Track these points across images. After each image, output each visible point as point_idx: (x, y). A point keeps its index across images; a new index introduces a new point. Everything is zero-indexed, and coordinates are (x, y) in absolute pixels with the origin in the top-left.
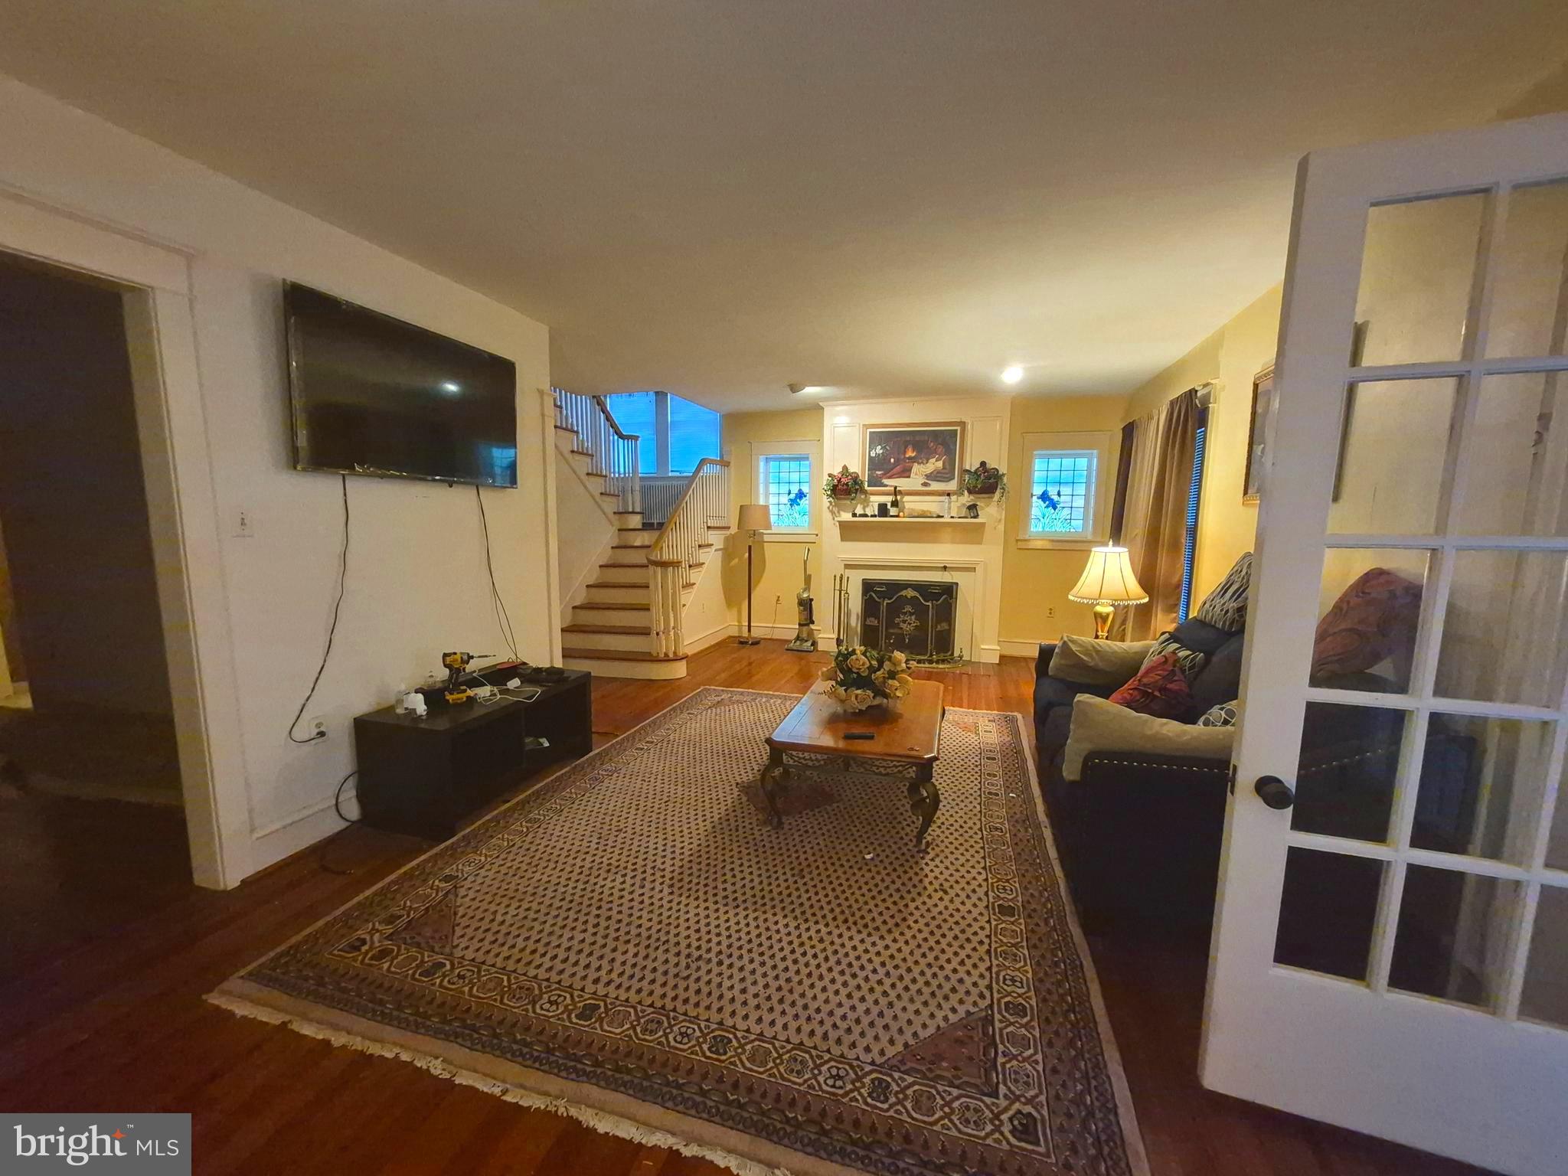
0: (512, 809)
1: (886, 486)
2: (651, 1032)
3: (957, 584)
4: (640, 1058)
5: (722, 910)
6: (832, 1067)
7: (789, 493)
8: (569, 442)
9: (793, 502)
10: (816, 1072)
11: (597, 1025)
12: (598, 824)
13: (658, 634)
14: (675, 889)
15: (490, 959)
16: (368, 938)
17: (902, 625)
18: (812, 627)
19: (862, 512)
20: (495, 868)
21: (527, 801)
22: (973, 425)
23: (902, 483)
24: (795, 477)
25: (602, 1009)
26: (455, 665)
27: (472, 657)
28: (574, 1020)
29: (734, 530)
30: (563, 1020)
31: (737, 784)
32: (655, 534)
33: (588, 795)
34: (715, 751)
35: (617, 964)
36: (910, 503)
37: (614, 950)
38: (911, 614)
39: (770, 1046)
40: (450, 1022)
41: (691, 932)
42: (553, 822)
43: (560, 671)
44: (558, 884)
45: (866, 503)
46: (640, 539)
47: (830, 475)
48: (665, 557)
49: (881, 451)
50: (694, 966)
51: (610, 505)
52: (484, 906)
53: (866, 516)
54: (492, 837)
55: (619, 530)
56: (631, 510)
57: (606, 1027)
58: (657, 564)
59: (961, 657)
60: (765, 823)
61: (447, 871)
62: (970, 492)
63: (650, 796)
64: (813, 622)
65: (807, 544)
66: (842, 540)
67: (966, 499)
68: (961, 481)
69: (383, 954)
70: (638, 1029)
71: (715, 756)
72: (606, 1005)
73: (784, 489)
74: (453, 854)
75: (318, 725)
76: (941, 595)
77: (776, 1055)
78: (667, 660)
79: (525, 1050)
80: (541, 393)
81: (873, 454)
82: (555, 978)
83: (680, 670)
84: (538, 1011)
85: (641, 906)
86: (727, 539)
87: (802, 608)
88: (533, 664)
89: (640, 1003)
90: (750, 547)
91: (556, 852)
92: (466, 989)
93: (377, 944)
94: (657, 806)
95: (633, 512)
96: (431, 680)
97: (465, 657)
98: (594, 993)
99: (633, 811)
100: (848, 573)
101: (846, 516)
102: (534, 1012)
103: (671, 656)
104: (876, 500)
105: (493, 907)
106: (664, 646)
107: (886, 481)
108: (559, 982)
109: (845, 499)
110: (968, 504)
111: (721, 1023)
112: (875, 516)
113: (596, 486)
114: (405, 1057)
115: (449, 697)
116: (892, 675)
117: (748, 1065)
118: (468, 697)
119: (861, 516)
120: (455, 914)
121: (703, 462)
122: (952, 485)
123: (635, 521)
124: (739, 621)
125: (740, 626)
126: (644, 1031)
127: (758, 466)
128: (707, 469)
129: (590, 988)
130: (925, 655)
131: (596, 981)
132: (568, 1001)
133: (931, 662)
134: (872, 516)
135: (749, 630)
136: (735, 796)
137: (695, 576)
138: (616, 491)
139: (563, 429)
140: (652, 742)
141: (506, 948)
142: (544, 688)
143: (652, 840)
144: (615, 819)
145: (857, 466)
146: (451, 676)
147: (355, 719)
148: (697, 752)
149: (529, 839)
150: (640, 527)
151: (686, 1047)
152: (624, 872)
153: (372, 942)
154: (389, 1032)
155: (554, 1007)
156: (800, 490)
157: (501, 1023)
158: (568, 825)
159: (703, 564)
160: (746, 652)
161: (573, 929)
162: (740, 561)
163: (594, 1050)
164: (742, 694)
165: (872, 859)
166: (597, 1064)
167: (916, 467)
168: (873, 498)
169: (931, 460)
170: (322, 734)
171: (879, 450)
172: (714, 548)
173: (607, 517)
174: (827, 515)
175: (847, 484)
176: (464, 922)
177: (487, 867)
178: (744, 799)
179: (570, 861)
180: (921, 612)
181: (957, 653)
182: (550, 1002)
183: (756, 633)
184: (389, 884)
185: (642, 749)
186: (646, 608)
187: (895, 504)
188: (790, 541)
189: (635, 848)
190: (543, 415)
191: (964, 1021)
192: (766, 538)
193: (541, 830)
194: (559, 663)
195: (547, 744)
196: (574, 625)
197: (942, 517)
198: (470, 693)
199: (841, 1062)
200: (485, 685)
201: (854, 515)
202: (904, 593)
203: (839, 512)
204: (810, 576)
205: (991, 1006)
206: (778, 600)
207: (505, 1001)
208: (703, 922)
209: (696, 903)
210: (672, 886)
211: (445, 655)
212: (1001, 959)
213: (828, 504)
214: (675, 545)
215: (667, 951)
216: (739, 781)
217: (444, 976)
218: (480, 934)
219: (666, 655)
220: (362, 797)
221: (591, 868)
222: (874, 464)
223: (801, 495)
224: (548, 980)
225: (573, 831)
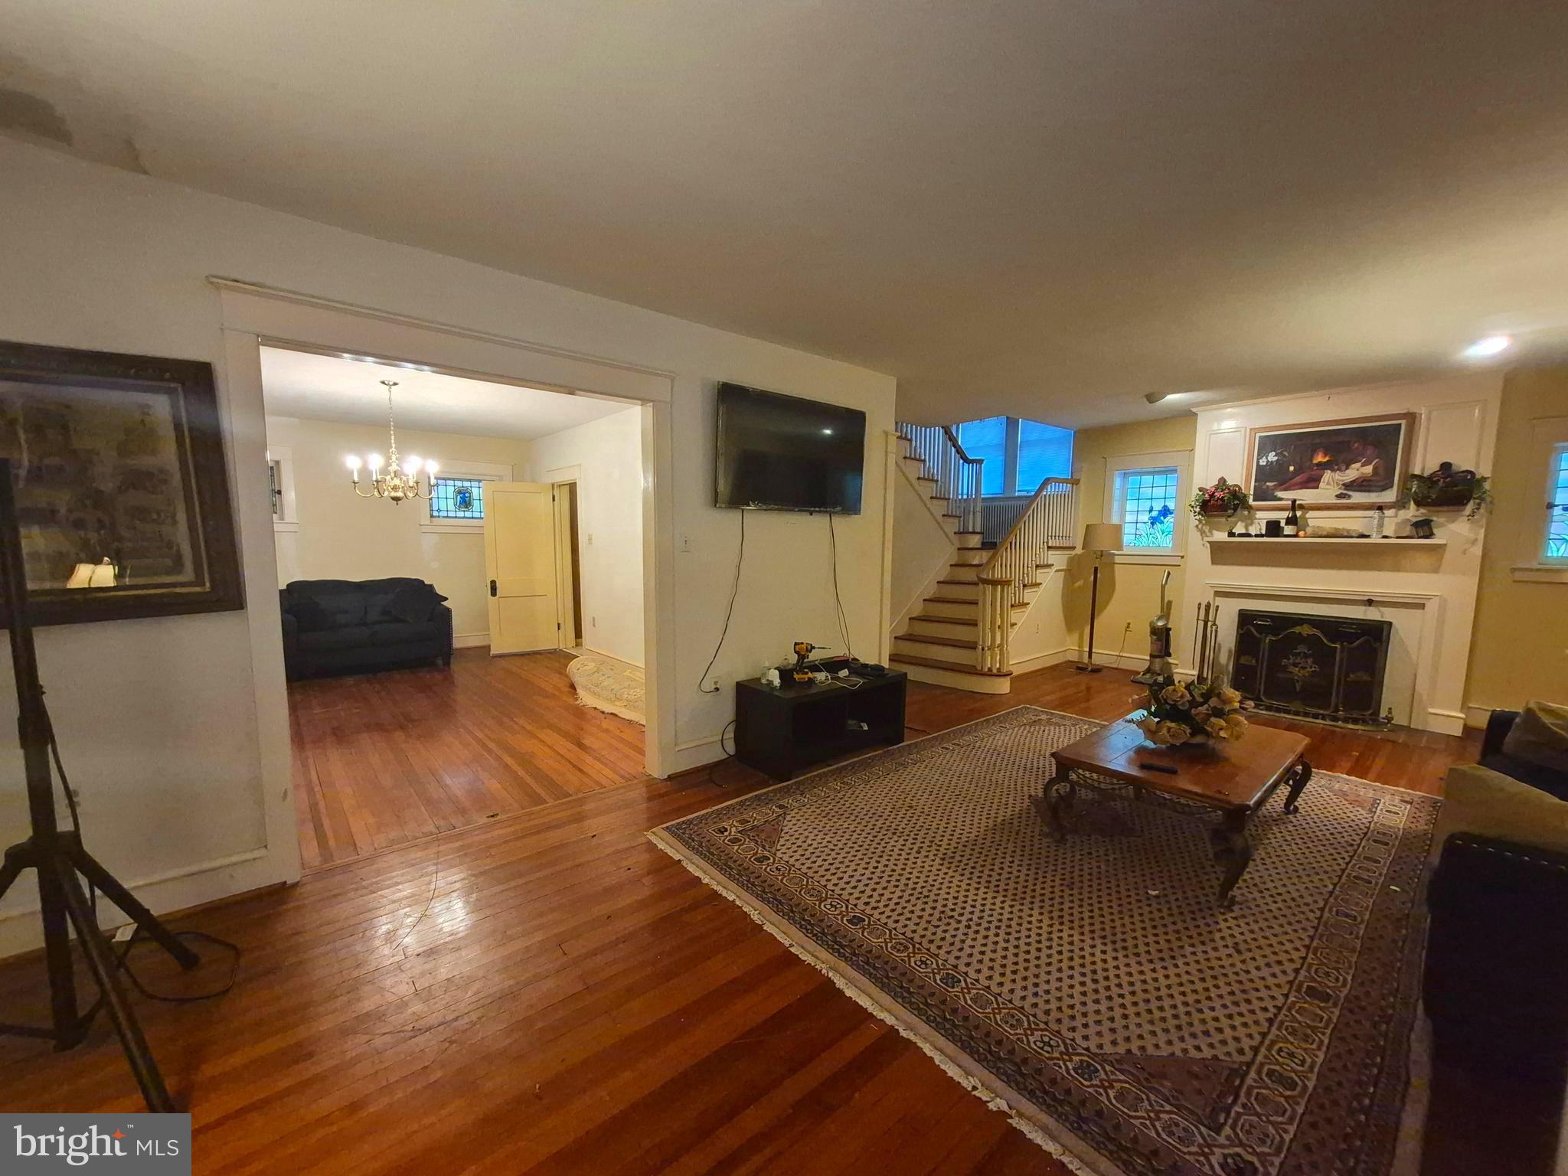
0: (833, 772)
1: (1281, 499)
2: (899, 950)
3: (1390, 624)
4: (887, 963)
5: (983, 890)
6: (1045, 1035)
7: (1151, 511)
8: (914, 470)
9: (1154, 521)
10: (1029, 1032)
11: (860, 931)
12: (895, 798)
13: (983, 649)
14: (946, 862)
15: (798, 865)
16: (729, 828)
17: (1291, 669)
18: (1170, 660)
19: (1243, 531)
20: (813, 808)
21: (845, 768)
22: (1429, 419)
23: (1305, 496)
24: (1159, 492)
25: (866, 923)
26: (802, 651)
27: (814, 648)
28: (845, 922)
29: (1079, 551)
30: (837, 919)
31: (1030, 796)
32: (991, 552)
33: (892, 774)
34: (1017, 763)
35: (884, 898)
36: (1317, 521)
37: (885, 888)
38: (1306, 656)
39: (993, 999)
40: (766, 893)
41: (950, 897)
42: (861, 787)
43: (882, 669)
44: (854, 831)
45: (1250, 521)
46: (977, 558)
47: (1201, 489)
48: (997, 575)
49: (1276, 458)
50: (945, 921)
51: (952, 526)
52: (801, 831)
53: (1249, 535)
54: (815, 788)
55: (959, 549)
56: (971, 530)
57: (866, 934)
58: (986, 582)
59: (1389, 719)
60: (1047, 835)
61: (781, 802)
62: (1418, 504)
63: (945, 788)
64: (1169, 655)
65: (1168, 567)
66: (1213, 563)
67: (1412, 513)
68: (1404, 489)
69: (735, 840)
70: (889, 945)
71: (1016, 767)
72: (869, 922)
73: (1147, 505)
74: (787, 792)
75: (716, 683)
76: (1357, 636)
77: (996, 1006)
78: (990, 674)
79: (809, 927)
80: (886, 434)
81: (1263, 462)
82: (837, 891)
83: (1003, 686)
84: (822, 907)
85: (913, 866)
86: (1071, 560)
87: (1155, 637)
88: (862, 661)
89: (895, 929)
90: (1096, 569)
91: (858, 809)
92: (780, 878)
93: (733, 833)
94: (947, 797)
95: (974, 533)
96: (785, 663)
97: (809, 647)
98: (863, 911)
99: (926, 796)
100: (1219, 601)
101: (1221, 536)
102: (820, 907)
103: (995, 671)
104: (1263, 517)
105: (806, 833)
106: (990, 662)
107: (1280, 494)
108: (840, 895)
109: (1218, 516)
110: (1415, 520)
111: (956, 967)
112: (1261, 536)
113: (939, 508)
114: (738, 902)
115: (796, 676)
116: (1218, 713)
117: (969, 1002)
118: (809, 678)
119: (1241, 535)
120: (782, 830)
121: (1047, 481)
122: (1390, 496)
123: (975, 541)
124: (1080, 646)
125: (1081, 652)
126: (893, 948)
127: (1112, 482)
128: (1050, 489)
129: (861, 907)
130: (1326, 708)
131: (867, 904)
132: (844, 909)
133: (1335, 719)
134: (1256, 536)
135: (1090, 656)
136: (1025, 805)
137: (1029, 595)
138: (958, 512)
139: (912, 459)
140: (958, 745)
141: (809, 861)
142: (866, 681)
143: (936, 821)
144: (910, 797)
145: (1239, 475)
146: (798, 661)
147: (738, 683)
148: (999, 761)
149: (840, 795)
150: (979, 546)
151: (922, 970)
152: (906, 838)
153: (731, 832)
154: (732, 885)
155: (833, 909)
156: (1165, 506)
157: (798, 905)
158: (871, 792)
159: (1041, 584)
160: (1084, 679)
161: (858, 865)
162: (1084, 582)
163: (854, 945)
164: (1063, 717)
165: (1157, 897)
166: (854, 954)
167: (1328, 475)
168: (1259, 514)
169: (1353, 466)
170: (717, 689)
171: (1272, 457)
172: (1054, 569)
173: (947, 536)
174: (1194, 537)
175: (1222, 499)
176: (787, 837)
177: (808, 806)
178: (1033, 810)
179: (867, 818)
180: (1323, 657)
181: (1383, 713)
182: (832, 906)
183: (1097, 660)
184: (746, 800)
185: (947, 749)
186: (974, 624)
187: (1291, 521)
188: (1147, 562)
189: (920, 823)
190: (886, 452)
191: (1207, 1062)
192: (1117, 559)
193: (850, 792)
194: (885, 664)
195: (866, 728)
196: (911, 635)
197: (1368, 536)
198: (810, 675)
199: (1055, 1036)
200: (822, 671)
201: (1231, 534)
202: (1297, 629)
203: (1210, 532)
204: (1170, 603)
205: (1249, 1065)
206: (1128, 627)
207: (802, 893)
208: (963, 893)
209: (961, 878)
210: (943, 859)
211: (796, 644)
212: (1284, 1032)
213: (1197, 523)
214: (1009, 564)
215: (926, 903)
216: (1033, 794)
217: (768, 865)
218: (794, 848)
219: (990, 669)
220: (737, 739)
221: (881, 828)
222: (1263, 474)
223: (1165, 512)
224: (833, 891)
225: (874, 798)
